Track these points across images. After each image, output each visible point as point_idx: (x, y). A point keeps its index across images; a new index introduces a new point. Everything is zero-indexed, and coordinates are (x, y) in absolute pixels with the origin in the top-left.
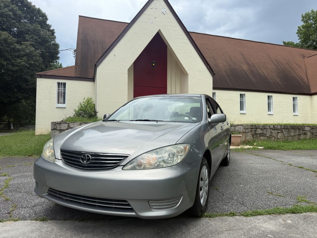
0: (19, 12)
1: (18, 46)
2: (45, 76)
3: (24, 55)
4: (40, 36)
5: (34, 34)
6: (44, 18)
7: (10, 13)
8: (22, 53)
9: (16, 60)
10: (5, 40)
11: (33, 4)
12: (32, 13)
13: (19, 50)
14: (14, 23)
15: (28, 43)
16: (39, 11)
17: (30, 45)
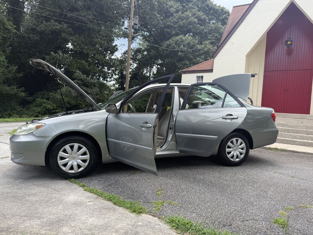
0: (204, 17)
1: (199, 47)
2: (188, 72)
3: (203, 54)
4: (220, 32)
5: (216, 33)
6: (227, 14)
7: (196, 20)
8: (202, 52)
9: (196, 59)
10: (189, 44)
11: (218, 5)
12: (216, 13)
13: (199, 50)
14: (199, 27)
15: (207, 42)
16: (222, 9)
17: (209, 43)
